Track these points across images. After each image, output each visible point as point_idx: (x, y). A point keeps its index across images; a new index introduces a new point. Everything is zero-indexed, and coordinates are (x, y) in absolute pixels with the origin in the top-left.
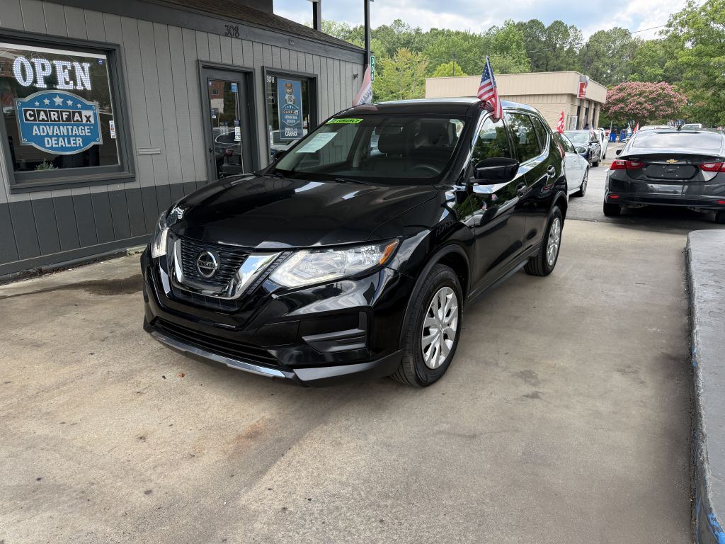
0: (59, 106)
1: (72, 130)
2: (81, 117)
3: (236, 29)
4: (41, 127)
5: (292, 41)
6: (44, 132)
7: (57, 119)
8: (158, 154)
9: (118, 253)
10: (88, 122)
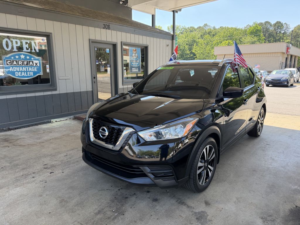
0: (23, 59)
2: (33, 63)
3: (109, 26)
4: (14, 68)
5: (136, 31)
6: (15, 70)
7: (21, 64)
8: (69, 79)
9: (47, 122)
10: (36, 66)
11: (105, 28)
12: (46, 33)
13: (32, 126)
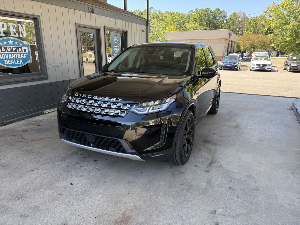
0: (11, 45)
1: (18, 56)
2: (22, 50)
3: (93, 9)
4: (3, 55)
5: (117, 15)
6: (4, 57)
7: (10, 51)
9: (40, 113)
10: (25, 52)
11: (90, 12)
12: (33, 15)
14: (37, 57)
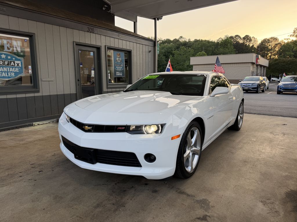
0: (3, 59)
1: (9, 69)
2: (14, 64)
3: (93, 29)
5: (120, 35)
7: (2, 64)
8: (52, 81)
9: (29, 125)
10: (18, 66)
11: (89, 32)
12: (28, 33)
13: (13, 129)
14: (30, 71)
